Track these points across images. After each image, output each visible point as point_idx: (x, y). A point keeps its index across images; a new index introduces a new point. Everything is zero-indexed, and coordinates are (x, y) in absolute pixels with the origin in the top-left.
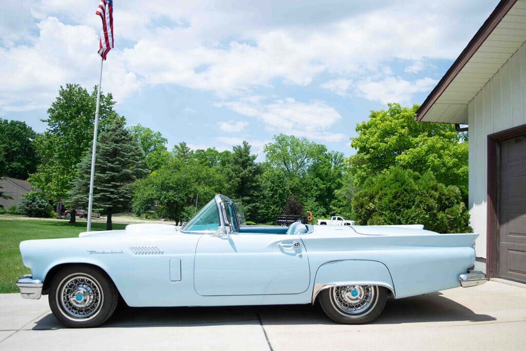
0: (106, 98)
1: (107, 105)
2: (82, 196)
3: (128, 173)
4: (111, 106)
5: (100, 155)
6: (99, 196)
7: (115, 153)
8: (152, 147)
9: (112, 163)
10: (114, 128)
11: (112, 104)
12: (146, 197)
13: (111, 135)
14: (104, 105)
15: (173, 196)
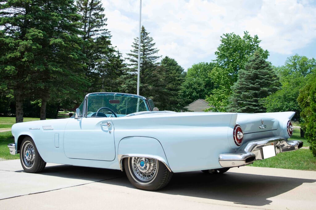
0: (254, 39)
1: (255, 43)
2: (234, 109)
3: (265, 90)
4: (257, 44)
5: (245, 79)
6: (245, 109)
7: (256, 77)
8: (309, 70)
9: (254, 84)
10: (254, 59)
11: (258, 42)
12: (273, 107)
13: (252, 64)
14: (253, 44)
15: (293, 106)
